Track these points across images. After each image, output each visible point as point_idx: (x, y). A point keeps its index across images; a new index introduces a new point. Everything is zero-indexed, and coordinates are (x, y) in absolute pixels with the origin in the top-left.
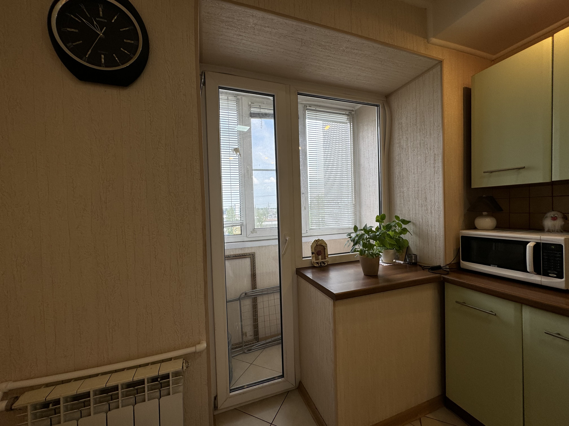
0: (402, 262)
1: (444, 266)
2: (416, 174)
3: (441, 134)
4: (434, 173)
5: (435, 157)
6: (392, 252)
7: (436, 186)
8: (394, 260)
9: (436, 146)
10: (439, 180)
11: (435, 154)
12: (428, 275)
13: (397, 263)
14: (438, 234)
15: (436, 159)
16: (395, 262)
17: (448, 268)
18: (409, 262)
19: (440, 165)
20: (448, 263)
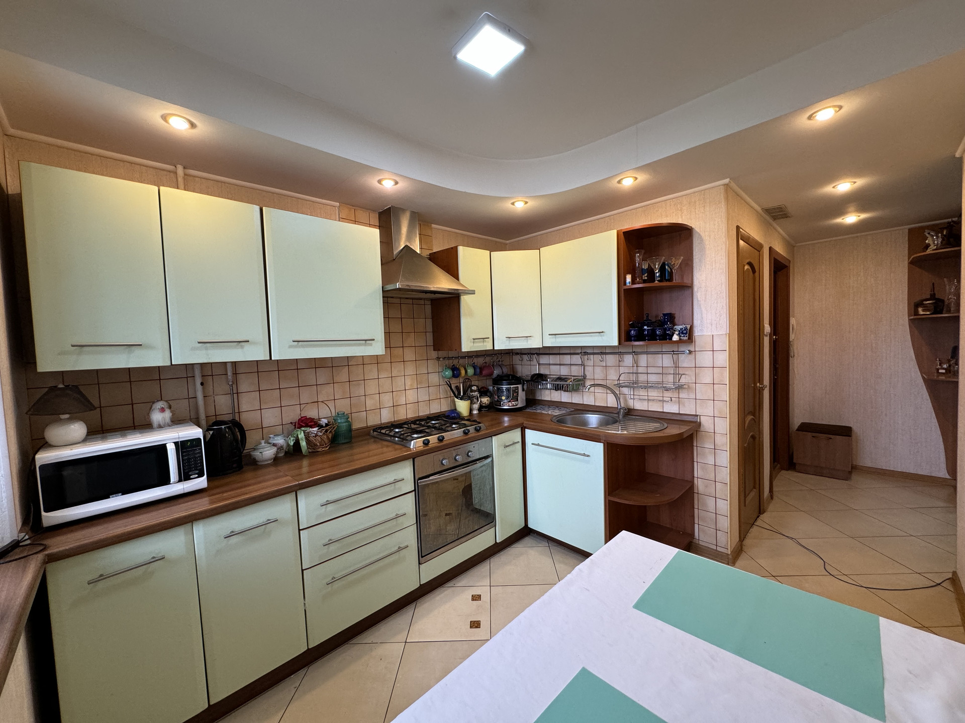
17: (27, 537)
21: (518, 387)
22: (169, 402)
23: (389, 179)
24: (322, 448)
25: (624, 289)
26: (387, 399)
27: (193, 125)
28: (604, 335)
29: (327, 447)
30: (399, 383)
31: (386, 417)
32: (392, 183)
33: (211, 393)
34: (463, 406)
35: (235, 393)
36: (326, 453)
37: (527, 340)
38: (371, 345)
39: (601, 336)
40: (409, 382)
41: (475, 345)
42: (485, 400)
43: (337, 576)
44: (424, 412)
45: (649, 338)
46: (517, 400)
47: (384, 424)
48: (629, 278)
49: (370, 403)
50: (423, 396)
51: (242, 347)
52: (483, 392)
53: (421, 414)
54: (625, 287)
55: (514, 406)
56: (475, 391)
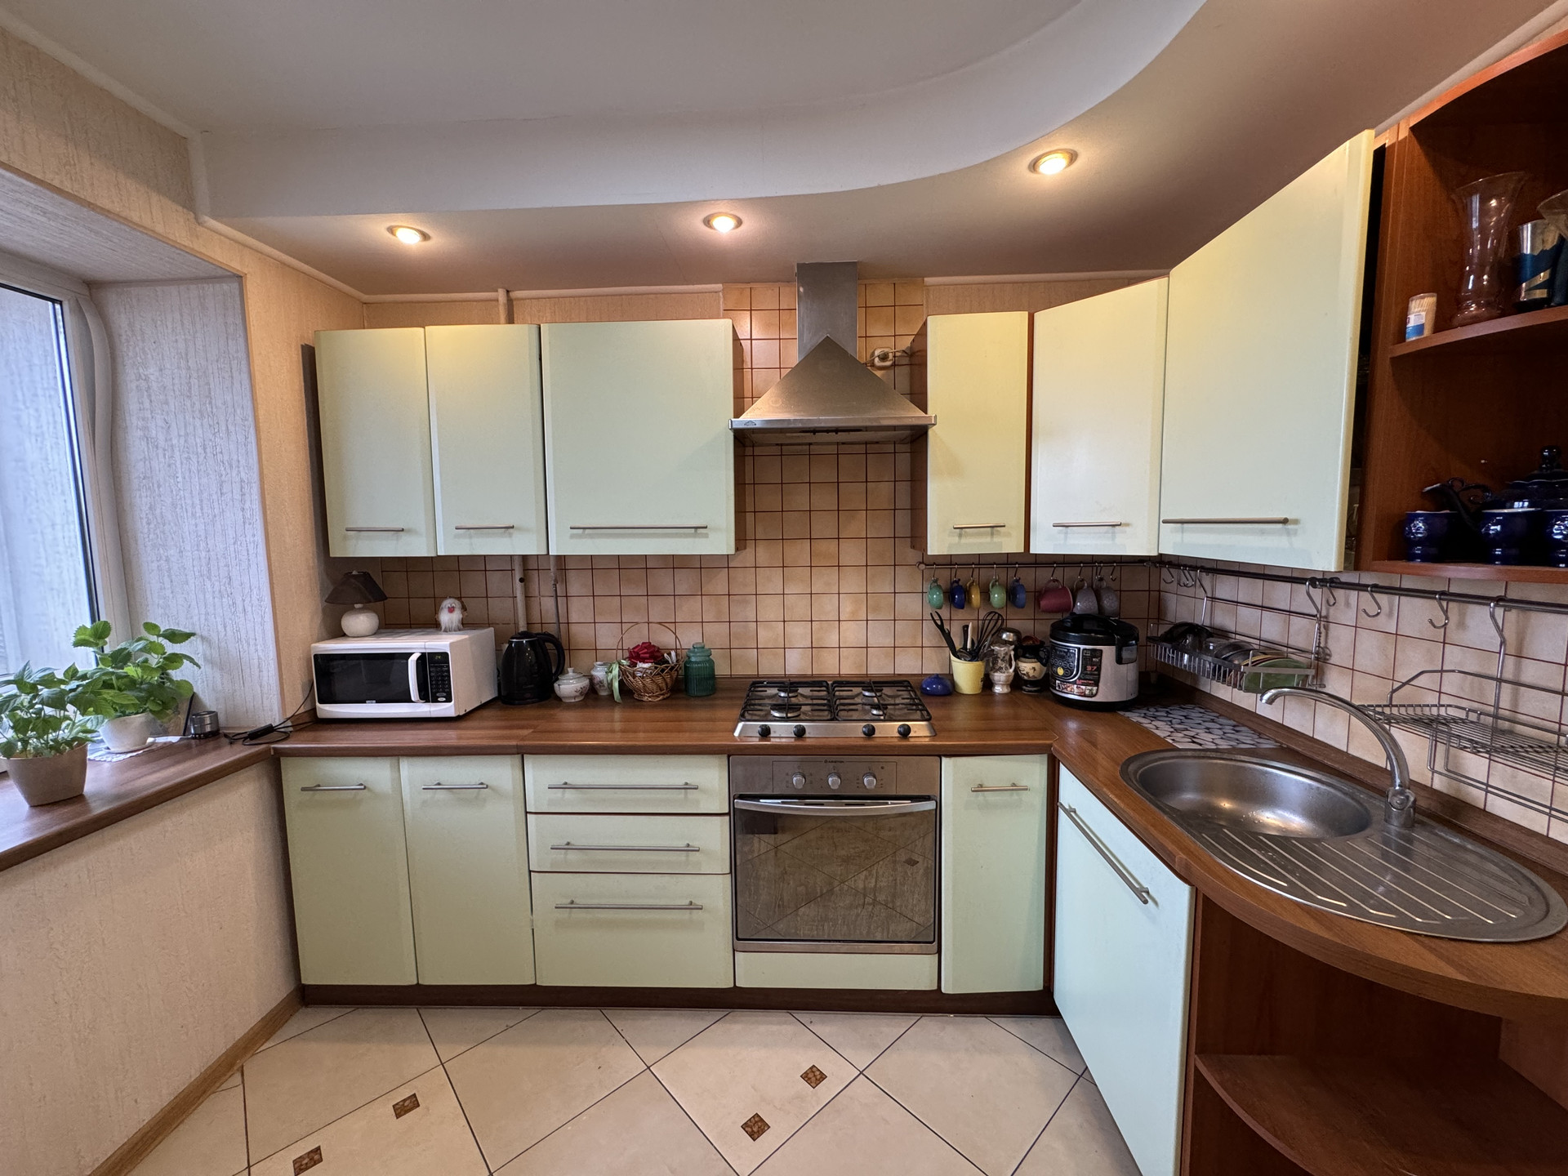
0: (174, 739)
1: (282, 721)
2: (199, 517)
3: (252, 438)
4: (244, 523)
5: (242, 488)
6: (138, 719)
7: (250, 553)
8: (150, 740)
9: (243, 462)
10: (256, 538)
11: (242, 481)
12: (241, 752)
13: (159, 745)
14: (263, 658)
15: (246, 490)
16: (153, 743)
17: (290, 724)
18: (195, 734)
19: (257, 506)
20: (289, 715)
21: (1101, 651)
22: (463, 599)
23: (726, 214)
24: (649, 697)
25: (1393, 359)
26: (799, 634)
27: (425, 237)
28: (1295, 533)
29: (657, 696)
30: (827, 607)
31: (796, 664)
32: (731, 223)
33: (537, 594)
34: (965, 674)
35: (561, 595)
36: (654, 706)
37: (1113, 533)
38: (706, 536)
39: (1288, 533)
40: (847, 609)
41: (963, 541)
42: (1028, 667)
43: (579, 901)
44: (879, 667)
45: (1514, 551)
46: (1097, 684)
47: (791, 676)
48: (1420, 312)
49: (765, 636)
50: (880, 635)
51: (510, 535)
52: (1025, 648)
53: (872, 671)
54: (1401, 350)
55: (1085, 696)
56: (1006, 643)
